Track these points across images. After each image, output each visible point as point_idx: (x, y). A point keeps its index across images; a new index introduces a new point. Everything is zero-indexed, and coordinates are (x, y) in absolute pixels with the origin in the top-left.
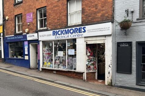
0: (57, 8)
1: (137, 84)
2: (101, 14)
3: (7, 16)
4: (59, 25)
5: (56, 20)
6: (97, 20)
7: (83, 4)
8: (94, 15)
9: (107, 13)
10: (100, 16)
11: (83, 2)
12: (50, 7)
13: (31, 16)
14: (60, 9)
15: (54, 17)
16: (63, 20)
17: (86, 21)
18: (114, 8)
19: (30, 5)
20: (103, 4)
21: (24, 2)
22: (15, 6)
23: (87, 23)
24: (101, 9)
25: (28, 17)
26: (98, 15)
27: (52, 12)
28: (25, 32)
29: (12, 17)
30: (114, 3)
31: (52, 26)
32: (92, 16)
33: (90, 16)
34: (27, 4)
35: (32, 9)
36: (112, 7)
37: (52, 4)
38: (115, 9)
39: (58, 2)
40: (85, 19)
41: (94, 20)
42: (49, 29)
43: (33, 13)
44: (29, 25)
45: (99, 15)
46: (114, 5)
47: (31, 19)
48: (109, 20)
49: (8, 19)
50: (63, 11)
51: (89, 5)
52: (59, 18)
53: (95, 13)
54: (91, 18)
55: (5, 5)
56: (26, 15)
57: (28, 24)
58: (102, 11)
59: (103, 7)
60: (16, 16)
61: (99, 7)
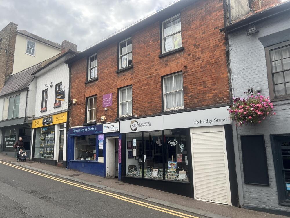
0: (147, 87)
2: (212, 95)
4: (151, 110)
6: (206, 102)
7: (186, 81)
8: (202, 96)
9: (221, 93)
10: (211, 97)
11: (185, 79)
12: (137, 86)
13: (110, 98)
14: (152, 88)
15: (143, 99)
16: (156, 104)
17: (191, 105)
18: (231, 86)
19: (109, 83)
20: (213, 80)
21: (100, 79)
22: (87, 85)
23: (193, 107)
24: (213, 87)
25: (105, 100)
26: (207, 95)
27: (141, 92)
28: (100, 122)
29: (83, 100)
30: (230, 79)
31: (140, 111)
32: (199, 97)
33: (195, 98)
34: (105, 82)
35: (112, 89)
36: (228, 84)
37: (140, 81)
38: (232, 88)
39: (149, 79)
40: (188, 101)
41: (203, 103)
42: (136, 116)
43: (113, 94)
44: (106, 111)
45: (210, 96)
46: (231, 82)
47: (109, 103)
48: (225, 102)
49: (76, 102)
50: (156, 90)
51: (195, 83)
52: (150, 101)
53: (204, 93)
54: (198, 100)
55: (73, 84)
56: (102, 96)
57: (105, 109)
58: (214, 90)
59: (214, 85)
60: (87, 98)
61: (209, 84)
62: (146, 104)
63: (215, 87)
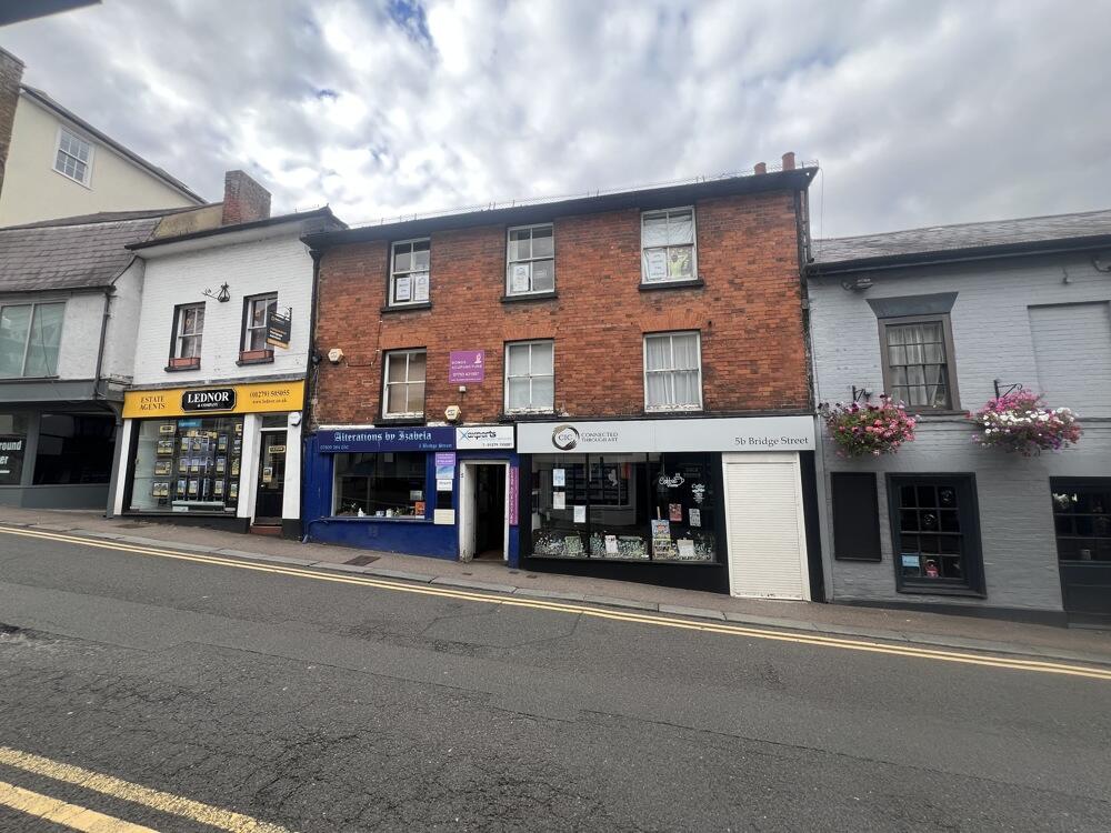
0: (603, 350)
1: (898, 591)
2: (770, 389)
3: (335, 345)
4: (613, 405)
5: (598, 388)
6: (758, 403)
7: (708, 352)
8: (748, 390)
9: (791, 389)
10: (768, 394)
11: (706, 347)
12: (570, 344)
13: (478, 361)
14: (617, 354)
15: (588, 376)
16: (626, 391)
17: (721, 404)
18: (811, 377)
19: (473, 324)
20: (774, 361)
21: (437, 309)
22: (387, 316)
23: (725, 408)
24: (771, 375)
25: (457, 364)
26: (760, 389)
27: (583, 360)
28: (444, 418)
29: (369, 354)
30: (811, 363)
31: (578, 405)
32: (742, 390)
33: (733, 391)
34: (458, 317)
35: (484, 338)
36: (805, 374)
37: (578, 334)
38: (815, 380)
39: (607, 333)
40: (715, 395)
41: (750, 404)
42: (566, 415)
43: (488, 353)
44: (463, 392)
45: (766, 391)
46: (811, 370)
47: (475, 374)
48: (799, 407)
50: (628, 362)
51: (730, 359)
52: (609, 383)
53: (751, 384)
54: (738, 395)
55: (325, 306)
57: (462, 388)
58: (775, 380)
59: (775, 370)
60: (385, 352)
61: (764, 368)
62: (598, 390)
63: (778, 375)
